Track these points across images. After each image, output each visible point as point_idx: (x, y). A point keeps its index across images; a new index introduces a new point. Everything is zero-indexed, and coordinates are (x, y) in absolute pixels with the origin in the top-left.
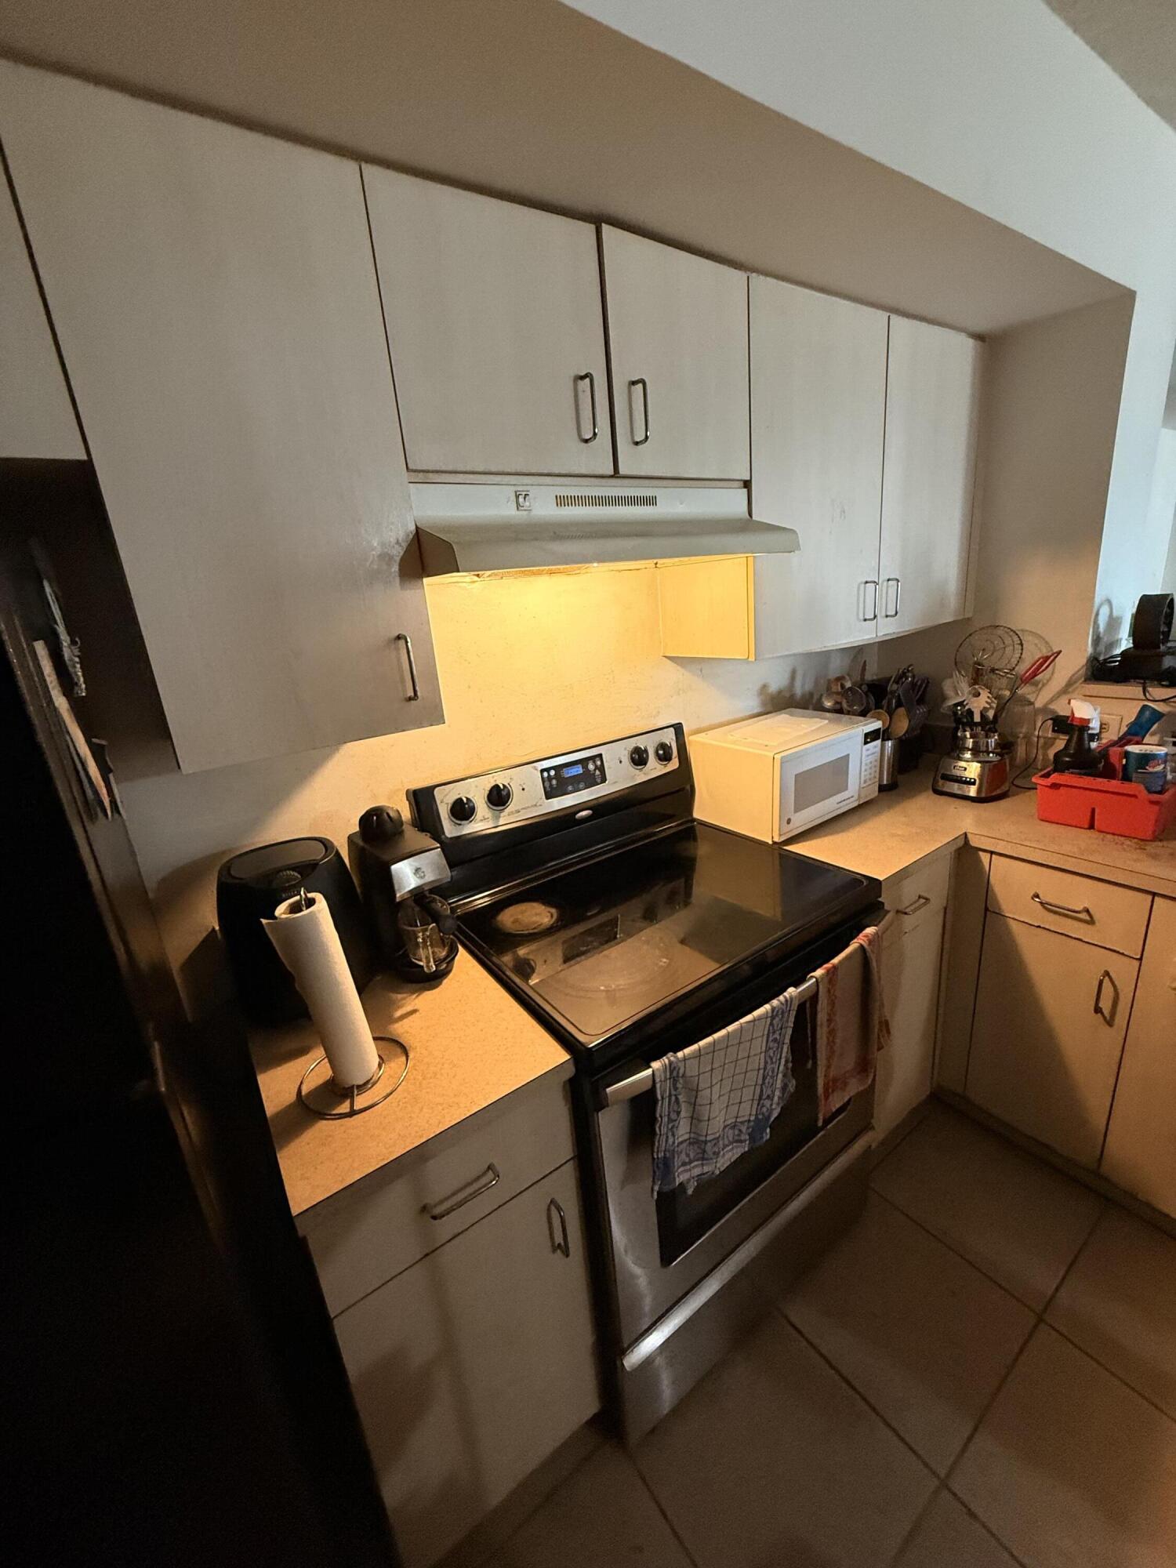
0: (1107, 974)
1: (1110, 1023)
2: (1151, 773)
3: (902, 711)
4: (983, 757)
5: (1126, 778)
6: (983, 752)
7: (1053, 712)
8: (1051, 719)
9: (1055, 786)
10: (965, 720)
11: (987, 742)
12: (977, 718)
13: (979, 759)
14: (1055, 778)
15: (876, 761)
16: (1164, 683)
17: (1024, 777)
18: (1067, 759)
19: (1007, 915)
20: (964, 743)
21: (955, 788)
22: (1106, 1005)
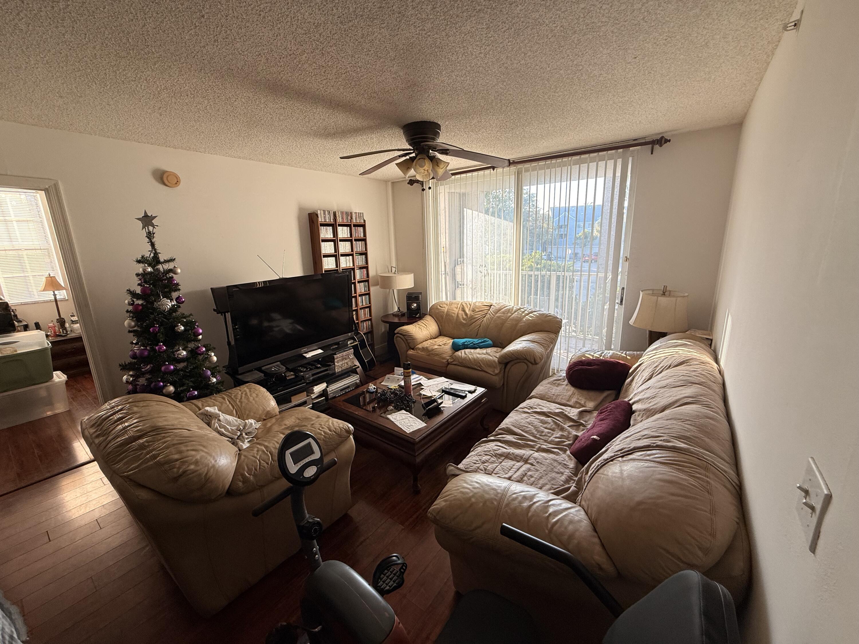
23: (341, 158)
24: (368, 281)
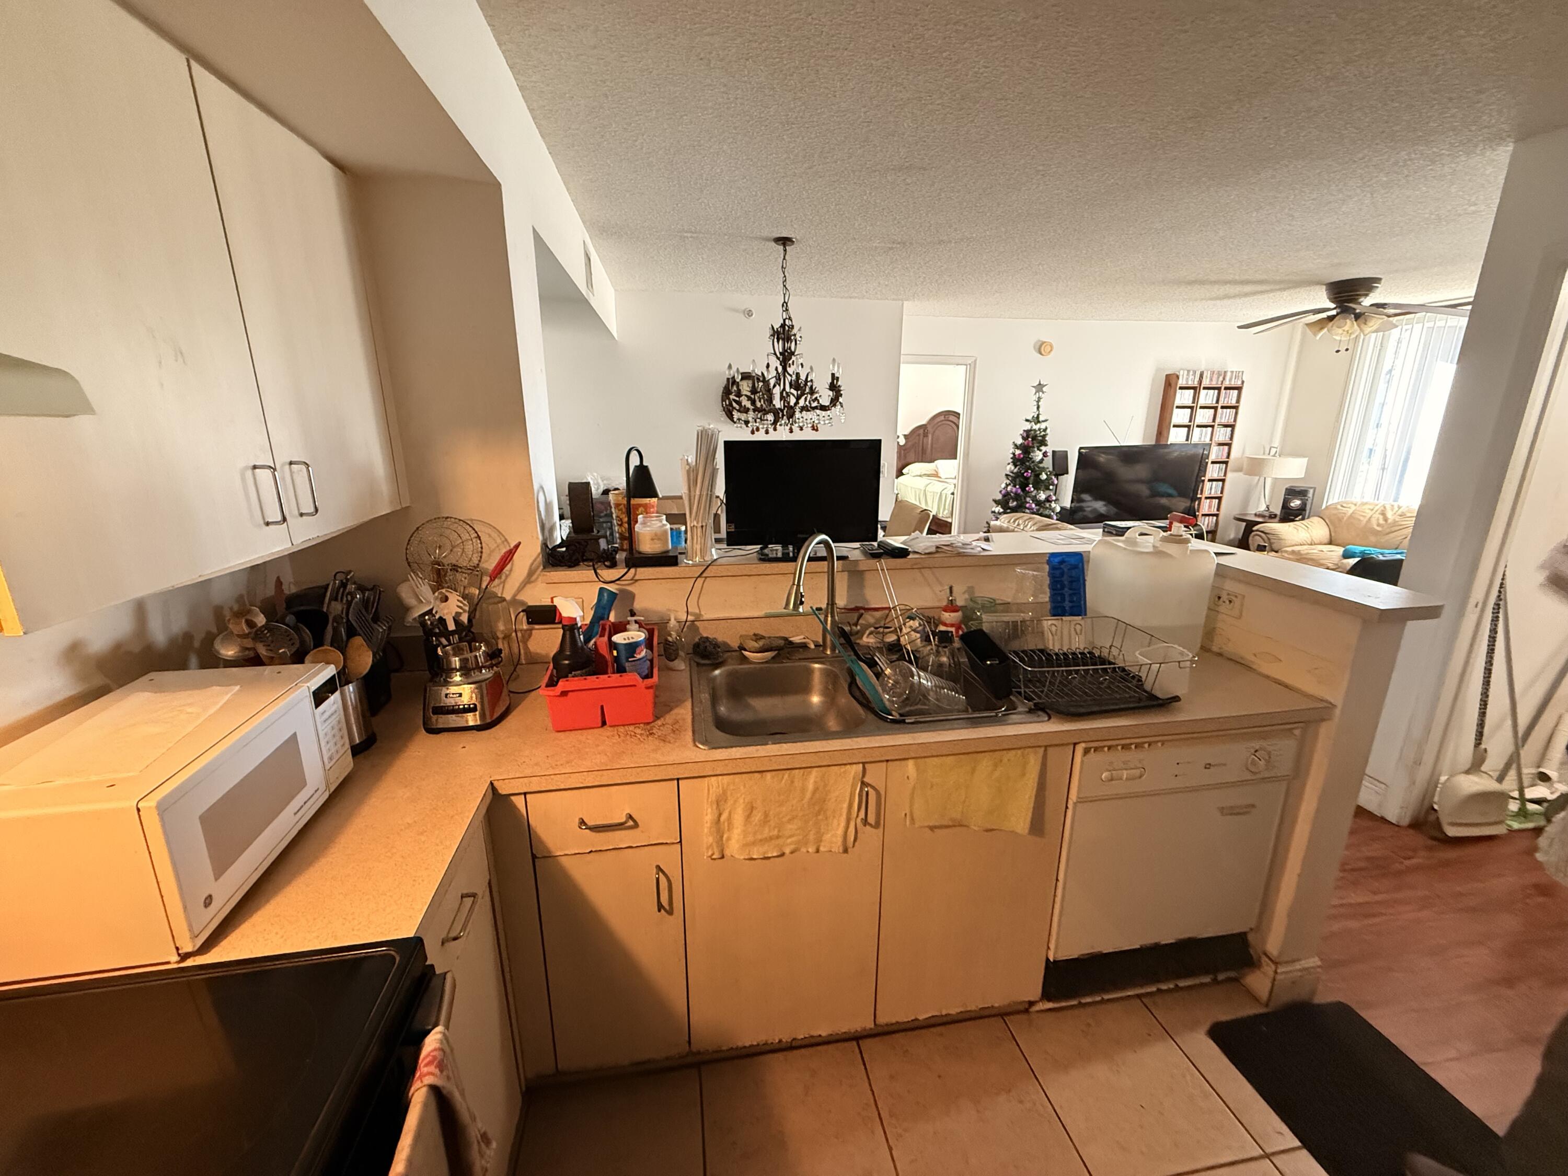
0: (659, 868)
1: (670, 912)
2: (639, 659)
3: (358, 641)
4: (476, 676)
5: (621, 670)
6: (474, 669)
7: (522, 603)
8: (523, 611)
9: (564, 694)
10: (437, 631)
11: (476, 656)
12: (451, 626)
13: (470, 681)
14: (562, 685)
15: (339, 722)
16: (606, 563)
17: (515, 679)
18: (567, 662)
19: (558, 854)
20: (449, 662)
21: (453, 720)
22: (664, 900)
23: (1239, 327)
24: (1226, 463)
